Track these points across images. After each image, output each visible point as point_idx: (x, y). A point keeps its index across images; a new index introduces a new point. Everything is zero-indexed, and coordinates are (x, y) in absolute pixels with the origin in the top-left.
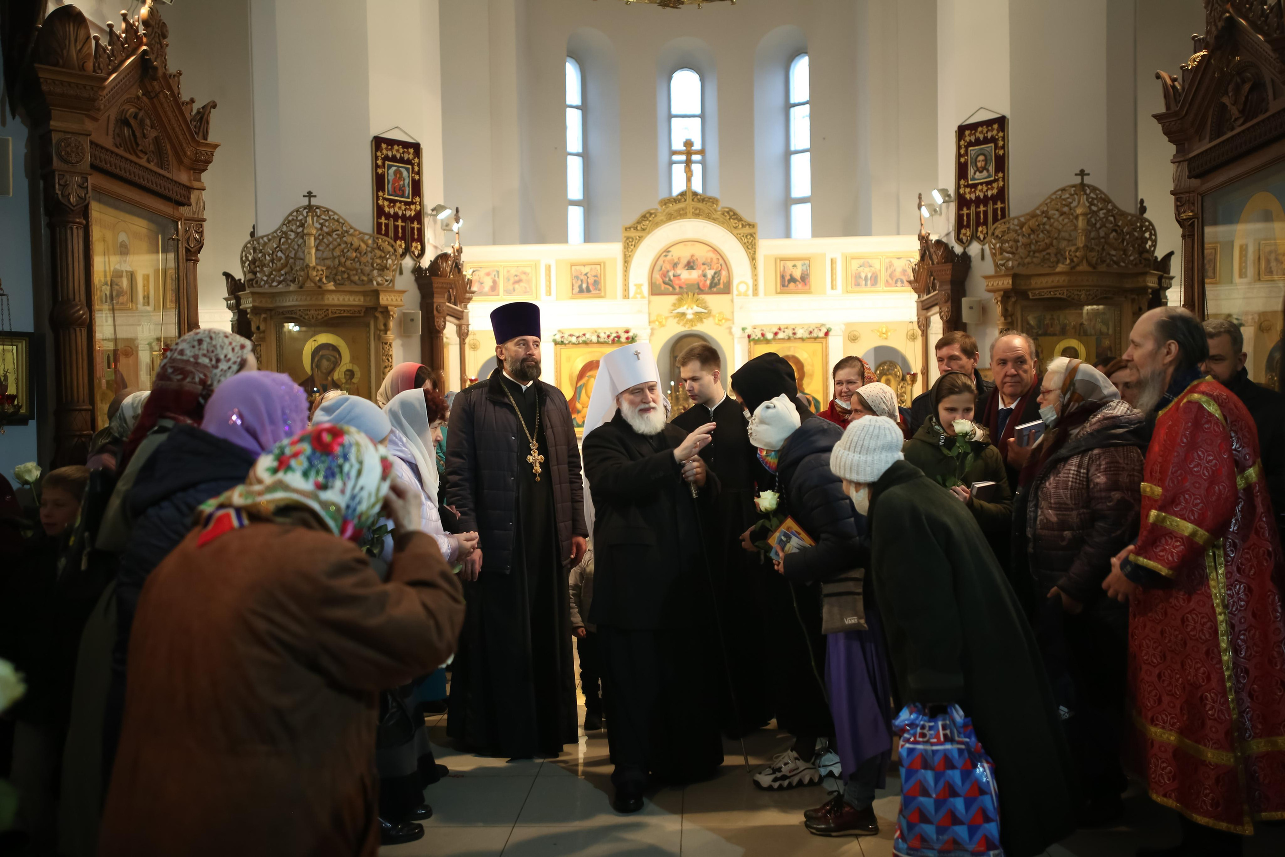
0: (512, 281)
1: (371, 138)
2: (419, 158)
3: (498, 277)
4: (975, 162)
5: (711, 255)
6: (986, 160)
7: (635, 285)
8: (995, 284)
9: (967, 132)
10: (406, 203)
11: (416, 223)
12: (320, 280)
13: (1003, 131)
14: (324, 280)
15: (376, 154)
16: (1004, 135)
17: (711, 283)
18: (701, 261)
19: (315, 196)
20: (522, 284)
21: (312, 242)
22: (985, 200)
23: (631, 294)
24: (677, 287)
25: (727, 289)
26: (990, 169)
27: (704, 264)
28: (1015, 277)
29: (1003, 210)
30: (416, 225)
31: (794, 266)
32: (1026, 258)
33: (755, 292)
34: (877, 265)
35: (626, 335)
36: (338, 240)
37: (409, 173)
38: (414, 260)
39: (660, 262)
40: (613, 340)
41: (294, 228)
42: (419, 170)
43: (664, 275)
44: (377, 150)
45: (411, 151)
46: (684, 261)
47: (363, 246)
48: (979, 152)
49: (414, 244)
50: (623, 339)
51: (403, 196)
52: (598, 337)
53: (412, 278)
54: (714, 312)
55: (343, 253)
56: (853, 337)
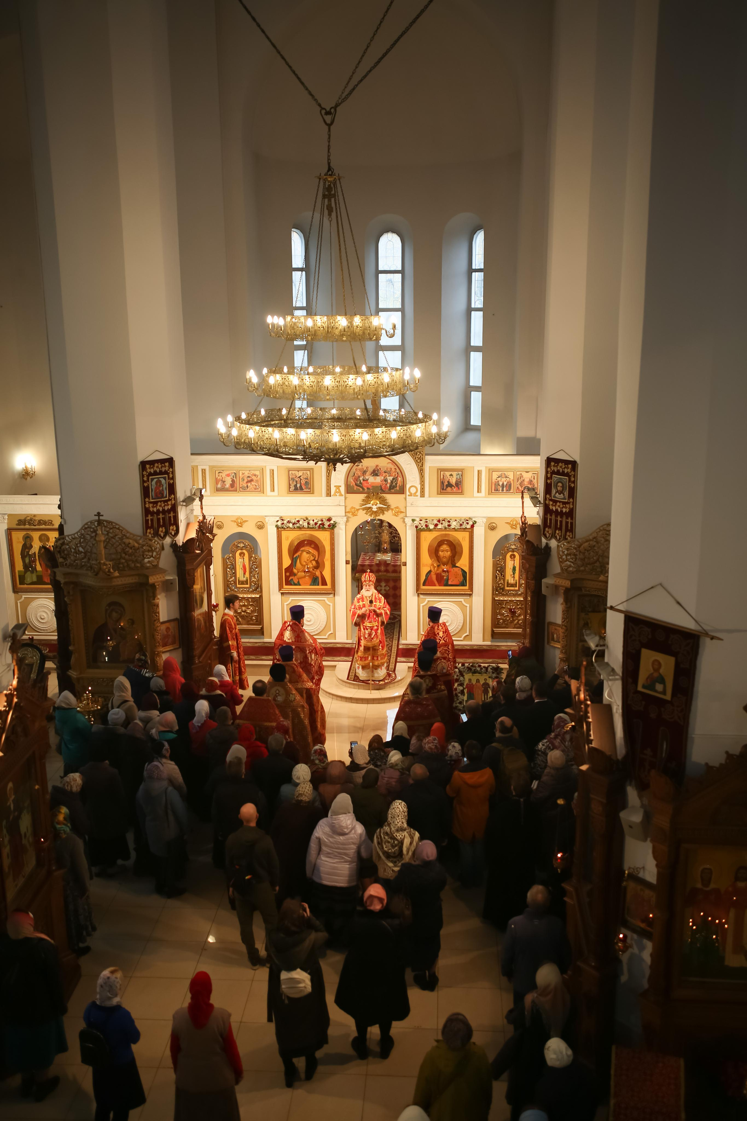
0: (246, 480)
1: (138, 463)
2: (172, 468)
3: (236, 478)
4: (556, 486)
5: (391, 466)
6: (563, 487)
7: (335, 486)
8: (560, 582)
9: (553, 464)
10: (165, 501)
11: (172, 513)
12: (109, 571)
13: (574, 471)
14: (111, 570)
15: (142, 474)
16: (575, 474)
17: (390, 486)
18: (383, 470)
19: (102, 516)
20: (253, 483)
21: (102, 545)
22: (561, 514)
23: (332, 493)
24: (366, 488)
25: (402, 491)
26: (565, 493)
27: (385, 472)
28: (572, 581)
29: (572, 524)
30: (172, 515)
31: (451, 475)
32: (581, 567)
33: (422, 495)
34: (511, 476)
35: (328, 523)
36: (120, 541)
37: (166, 480)
38: (172, 538)
39: (353, 470)
40: (319, 527)
41: (89, 533)
42: (173, 477)
43: (357, 479)
44: (143, 471)
45: (167, 464)
46: (371, 470)
47: (136, 545)
48: (559, 480)
49: (171, 528)
50: (326, 526)
51: (163, 497)
52: (308, 524)
53: (171, 550)
54: (392, 507)
55: (123, 550)
56: (492, 527)
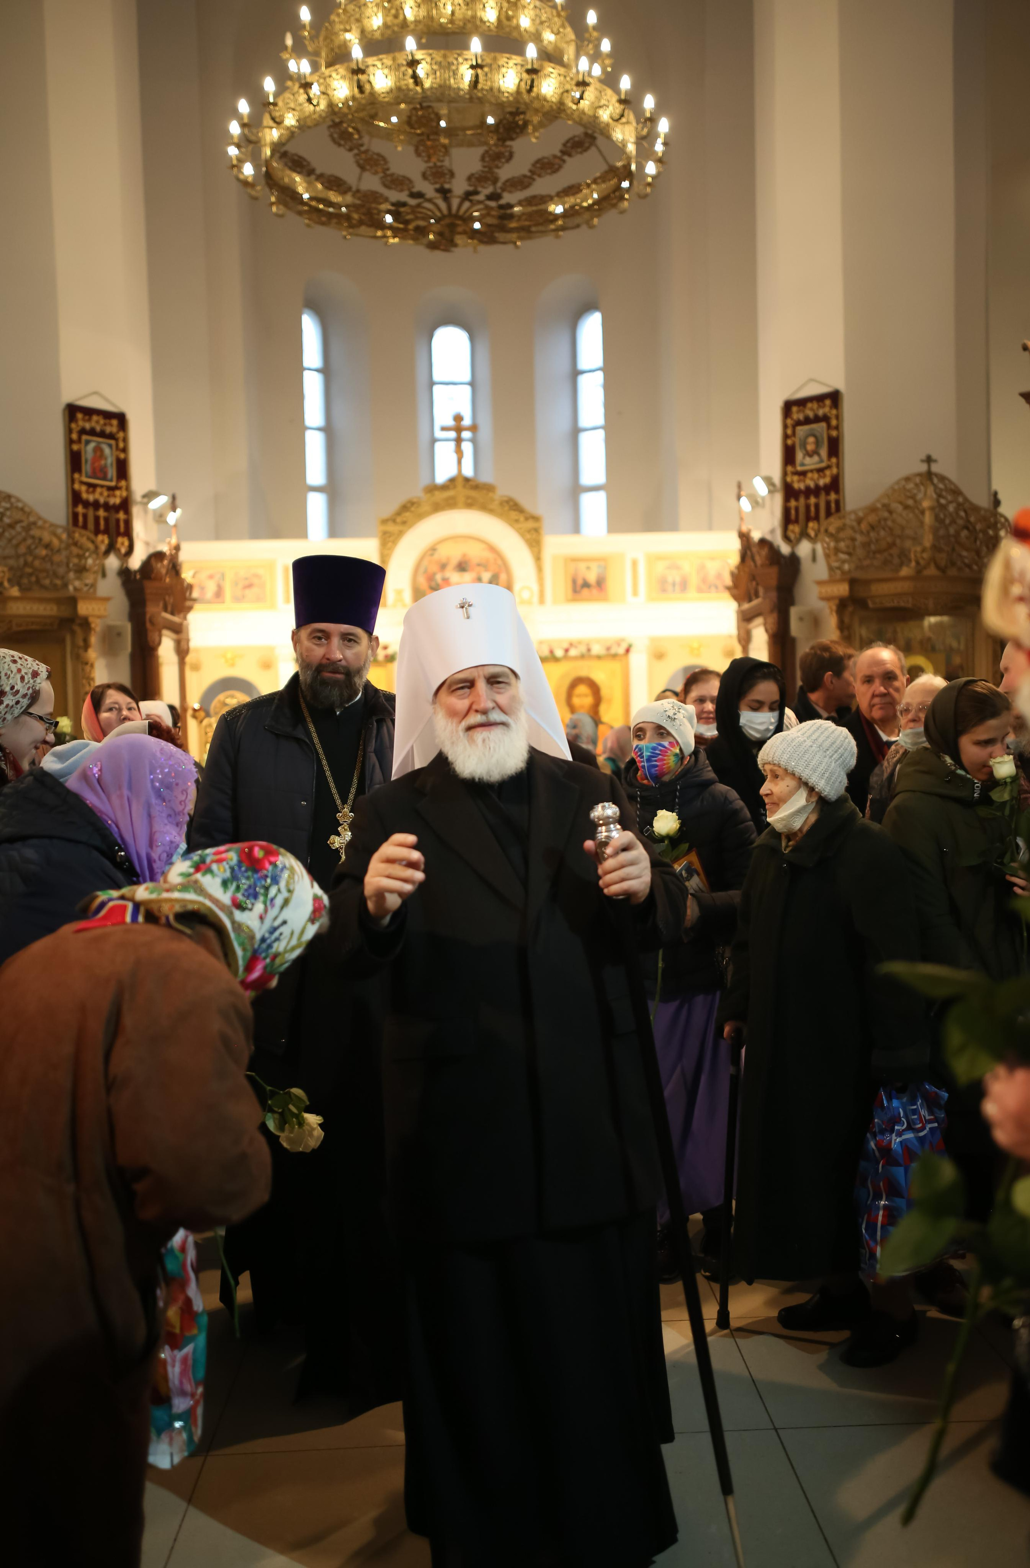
0: (241, 585)
1: (63, 406)
2: (124, 431)
3: (224, 581)
4: (804, 445)
5: (487, 554)
6: (816, 443)
7: (394, 591)
8: (830, 591)
9: (795, 409)
11: (122, 513)
12: (2, 585)
13: (837, 408)
14: (6, 584)
15: (69, 426)
16: (838, 413)
18: (474, 561)
20: (253, 589)
22: (816, 491)
26: (822, 453)
27: (478, 565)
28: (853, 583)
29: (837, 502)
30: (122, 515)
31: (588, 568)
32: (865, 560)
33: (542, 600)
36: (24, 534)
37: (111, 449)
38: (120, 559)
39: (425, 563)
42: (125, 447)
43: (430, 578)
44: (70, 421)
45: (115, 422)
46: (454, 562)
47: (56, 542)
48: (809, 433)
49: (120, 539)
51: (105, 478)
53: (119, 582)
55: (30, 551)
56: (659, 656)
